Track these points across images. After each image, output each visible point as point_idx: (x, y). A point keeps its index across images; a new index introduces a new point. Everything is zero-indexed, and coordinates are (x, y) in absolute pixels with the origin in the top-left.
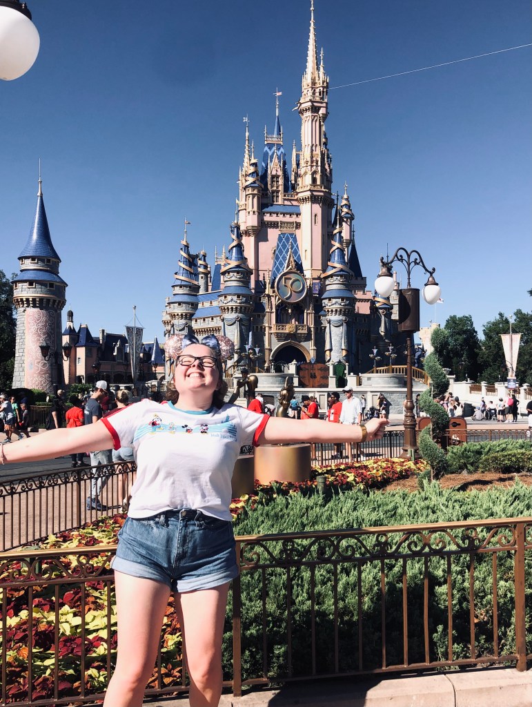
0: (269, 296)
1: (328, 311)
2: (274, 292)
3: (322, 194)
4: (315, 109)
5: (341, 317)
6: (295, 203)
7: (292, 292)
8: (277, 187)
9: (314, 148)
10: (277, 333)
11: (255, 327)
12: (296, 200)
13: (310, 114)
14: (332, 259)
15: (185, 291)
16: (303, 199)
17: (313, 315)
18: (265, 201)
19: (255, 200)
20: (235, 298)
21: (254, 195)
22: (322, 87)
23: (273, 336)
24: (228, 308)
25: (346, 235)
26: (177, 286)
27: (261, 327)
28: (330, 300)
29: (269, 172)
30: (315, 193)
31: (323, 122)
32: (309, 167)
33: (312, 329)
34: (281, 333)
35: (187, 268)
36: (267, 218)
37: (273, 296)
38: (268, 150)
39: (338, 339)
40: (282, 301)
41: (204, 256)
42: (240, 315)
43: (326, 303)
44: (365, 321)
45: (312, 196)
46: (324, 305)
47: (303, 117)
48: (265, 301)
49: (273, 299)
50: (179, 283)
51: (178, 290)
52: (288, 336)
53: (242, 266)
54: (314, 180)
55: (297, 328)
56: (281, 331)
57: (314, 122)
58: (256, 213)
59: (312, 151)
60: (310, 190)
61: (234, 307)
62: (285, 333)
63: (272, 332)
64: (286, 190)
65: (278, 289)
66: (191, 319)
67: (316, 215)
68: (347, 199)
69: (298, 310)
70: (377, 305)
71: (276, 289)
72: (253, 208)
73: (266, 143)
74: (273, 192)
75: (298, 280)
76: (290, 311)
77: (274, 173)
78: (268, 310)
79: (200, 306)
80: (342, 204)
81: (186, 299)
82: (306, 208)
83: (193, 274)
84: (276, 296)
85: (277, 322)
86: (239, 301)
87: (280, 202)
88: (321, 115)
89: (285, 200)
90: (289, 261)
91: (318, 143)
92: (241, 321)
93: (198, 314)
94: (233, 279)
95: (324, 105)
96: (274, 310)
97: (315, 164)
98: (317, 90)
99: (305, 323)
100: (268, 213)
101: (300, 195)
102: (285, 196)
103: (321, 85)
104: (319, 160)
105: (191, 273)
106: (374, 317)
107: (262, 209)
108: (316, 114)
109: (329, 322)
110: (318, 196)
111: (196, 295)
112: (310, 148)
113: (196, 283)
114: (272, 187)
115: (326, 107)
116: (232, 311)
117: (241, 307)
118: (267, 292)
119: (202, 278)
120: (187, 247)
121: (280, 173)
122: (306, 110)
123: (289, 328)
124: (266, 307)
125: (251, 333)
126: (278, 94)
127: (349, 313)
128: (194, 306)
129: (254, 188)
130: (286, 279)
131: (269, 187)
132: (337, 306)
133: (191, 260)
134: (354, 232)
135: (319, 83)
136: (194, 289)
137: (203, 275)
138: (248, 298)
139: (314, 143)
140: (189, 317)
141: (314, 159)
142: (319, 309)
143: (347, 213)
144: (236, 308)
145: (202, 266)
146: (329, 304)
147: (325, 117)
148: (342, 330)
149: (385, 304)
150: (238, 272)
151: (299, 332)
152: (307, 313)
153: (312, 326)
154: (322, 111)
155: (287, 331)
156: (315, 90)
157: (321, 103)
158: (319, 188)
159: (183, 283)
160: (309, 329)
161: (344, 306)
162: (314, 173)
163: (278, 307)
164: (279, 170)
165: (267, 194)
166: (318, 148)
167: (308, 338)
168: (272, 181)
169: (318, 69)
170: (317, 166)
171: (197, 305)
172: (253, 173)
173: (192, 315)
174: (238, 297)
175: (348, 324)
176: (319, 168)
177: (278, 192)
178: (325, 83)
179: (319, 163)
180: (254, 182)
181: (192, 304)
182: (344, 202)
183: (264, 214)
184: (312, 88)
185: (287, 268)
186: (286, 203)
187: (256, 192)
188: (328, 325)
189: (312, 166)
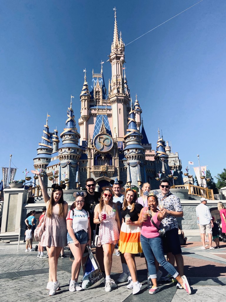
0: (90, 149)
1: (128, 157)
2: (93, 146)
3: (123, 98)
4: (118, 58)
5: (136, 161)
6: (108, 105)
7: (104, 146)
8: (99, 97)
9: (118, 76)
10: (95, 172)
11: (81, 168)
12: (109, 103)
13: (116, 61)
14: (129, 128)
15: (44, 151)
16: (113, 101)
17: (118, 160)
18: (92, 104)
19: (86, 102)
20: (67, 150)
21: (85, 100)
22: (121, 47)
23: (92, 174)
24: (62, 157)
25: (137, 120)
26: (39, 149)
27: (85, 169)
28: (128, 150)
29: (94, 90)
30: (119, 98)
31: (123, 64)
32: (116, 86)
33: (118, 169)
34: (97, 172)
35: (46, 139)
36: (93, 112)
37: (92, 149)
38: (94, 80)
39: (135, 175)
40: (98, 151)
41: (57, 133)
42: (70, 161)
43: (126, 153)
44: (152, 164)
45: (117, 99)
46: (125, 154)
47: (112, 63)
48: (87, 152)
49: (92, 151)
50: (40, 147)
51: (39, 152)
52: (102, 173)
53: (73, 131)
54: (118, 92)
55: (107, 168)
56: (97, 170)
57: (118, 65)
58: (86, 109)
59: (117, 78)
60: (116, 96)
61: (66, 156)
62: (99, 172)
63: (92, 171)
64: (104, 98)
65: (95, 144)
66: (46, 168)
67: (120, 109)
68: (138, 102)
69: (108, 157)
70: (159, 155)
71: (94, 144)
72: (85, 106)
73: (93, 77)
74: (96, 99)
75: (107, 139)
76: (103, 157)
77: (97, 90)
78: (89, 157)
79: (52, 160)
80: (135, 105)
81: (44, 156)
82: (114, 106)
83: (49, 142)
84: (94, 149)
85: (95, 164)
86: (69, 152)
87: (101, 104)
88: (121, 61)
89: (103, 103)
90: (102, 128)
91: (120, 74)
92: (70, 164)
93: (50, 164)
94: (67, 139)
95: (123, 56)
96: (93, 157)
97: (119, 84)
98: (119, 50)
99: (113, 165)
100: (93, 109)
101: (111, 100)
102: (103, 101)
103: (121, 46)
104: (121, 82)
105: (48, 142)
106: (157, 162)
107: (90, 107)
108: (118, 61)
109: (129, 164)
110: (121, 99)
111: (50, 154)
112: (115, 77)
113: (51, 147)
114: (96, 97)
115: (124, 57)
116: (65, 158)
117: (71, 156)
118: (89, 147)
119: (54, 144)
120: (47, 128)
121: (100, 90)
122: (113, 59)
123: (102, 168)
124: (88, 156)
125: (77, 172)
126: (102, 63)
127: (141, 157)
128: (48, 160)
129: (85, 96)
130: (100, 138)
131: (94, 97)
132: (133, 154)
133: (49, 135)
134: (142, 121)
135: (120, 46)
136: (49, 151)
137: (55, 143)
138: (76, 150)
139: (118, 74)
140: (45, 166)
141: (118, 81)
142: (122, 156)
143: (138, 109)
144: (68, 156)
145: (55, 138)
146: (128, 153)
147: (123, 62)
148: (137, 169)
149: (163, 154)
150: (70, 135)
151: (109, 170)
152: (114, 159)
153: (118, 167)
154: (122, 58)
155: (101, 170)
156: (117, 50)
157: (121, 55)
158: (121, 95)
159: (43, 147)
160: (116, 169)
161: (137, 153)
162: (118, 88)
163: (95, 155)
164: (100, 89)
165: (93, 101)
166: (120, 76)
167: (115, 174)
168: (96, 94)
169: (119, 40)
170: (120, 85)
171: (50, 160)
172: (85, 89)
173: (46, 165)
174: (69, 149)
175: (141, 165)
176: (121, 86)
177: (99, 99)
178: (123, 46)
179: (121, 84)
180: (85, 93)
181: (47, 159)
182: (136, 104)
183: (91, 110)
184: (116, 49)
185: (101, 132)
186: (104, 104)
187: (86, 98)
188: (128, 166)
189: (117, 85)
